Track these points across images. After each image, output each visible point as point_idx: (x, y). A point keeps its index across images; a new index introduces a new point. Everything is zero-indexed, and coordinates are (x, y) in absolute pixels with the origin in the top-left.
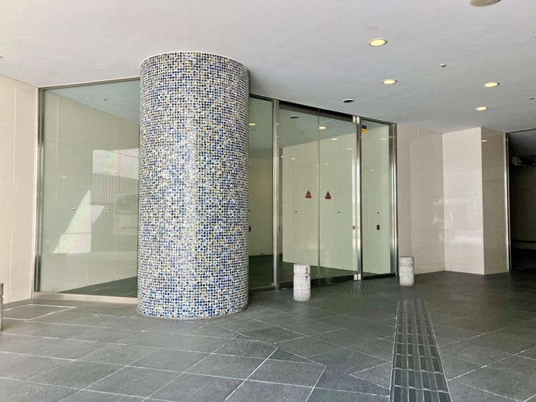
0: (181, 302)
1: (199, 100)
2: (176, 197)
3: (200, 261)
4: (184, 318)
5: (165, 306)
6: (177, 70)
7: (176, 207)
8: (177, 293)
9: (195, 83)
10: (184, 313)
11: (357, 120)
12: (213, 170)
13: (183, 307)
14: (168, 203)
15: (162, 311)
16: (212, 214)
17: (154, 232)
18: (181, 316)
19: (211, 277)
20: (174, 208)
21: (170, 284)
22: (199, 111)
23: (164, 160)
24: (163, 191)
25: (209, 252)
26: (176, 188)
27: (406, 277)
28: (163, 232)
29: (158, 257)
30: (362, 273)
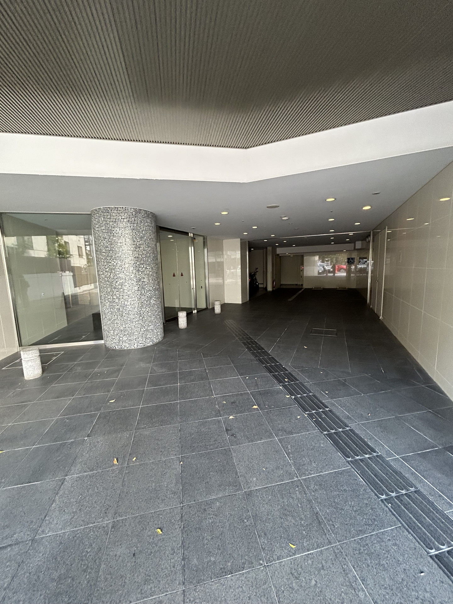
0: (138, 339)
1: (138, 235)
2: (130, 288)
3: (146, 319)
4: (141, 347)
5: (129, 343)
6: (124, 217)
7: (130, 293)
8: (136, 336)
9: (135, 226)
10: (140, 345)
11: (191, 235)
12: (148, 272)
13: (140, 342)
14: (126, 291)
15: (128, 346)
16: (149, 294)
17: (118, 306)
18: (139, 346)
19: (152, 326)
20: (129, 293)
21: (131, 332)
22: (138, 241)
23: (120, 268)
24: (122, 284)
25: (150, 314)
26: (129, 283)
27: (218, 310)
28: (124, 306)
29: (122, 319)
30: (197, 309)
